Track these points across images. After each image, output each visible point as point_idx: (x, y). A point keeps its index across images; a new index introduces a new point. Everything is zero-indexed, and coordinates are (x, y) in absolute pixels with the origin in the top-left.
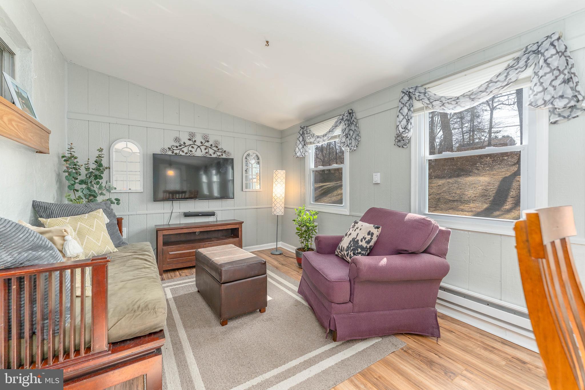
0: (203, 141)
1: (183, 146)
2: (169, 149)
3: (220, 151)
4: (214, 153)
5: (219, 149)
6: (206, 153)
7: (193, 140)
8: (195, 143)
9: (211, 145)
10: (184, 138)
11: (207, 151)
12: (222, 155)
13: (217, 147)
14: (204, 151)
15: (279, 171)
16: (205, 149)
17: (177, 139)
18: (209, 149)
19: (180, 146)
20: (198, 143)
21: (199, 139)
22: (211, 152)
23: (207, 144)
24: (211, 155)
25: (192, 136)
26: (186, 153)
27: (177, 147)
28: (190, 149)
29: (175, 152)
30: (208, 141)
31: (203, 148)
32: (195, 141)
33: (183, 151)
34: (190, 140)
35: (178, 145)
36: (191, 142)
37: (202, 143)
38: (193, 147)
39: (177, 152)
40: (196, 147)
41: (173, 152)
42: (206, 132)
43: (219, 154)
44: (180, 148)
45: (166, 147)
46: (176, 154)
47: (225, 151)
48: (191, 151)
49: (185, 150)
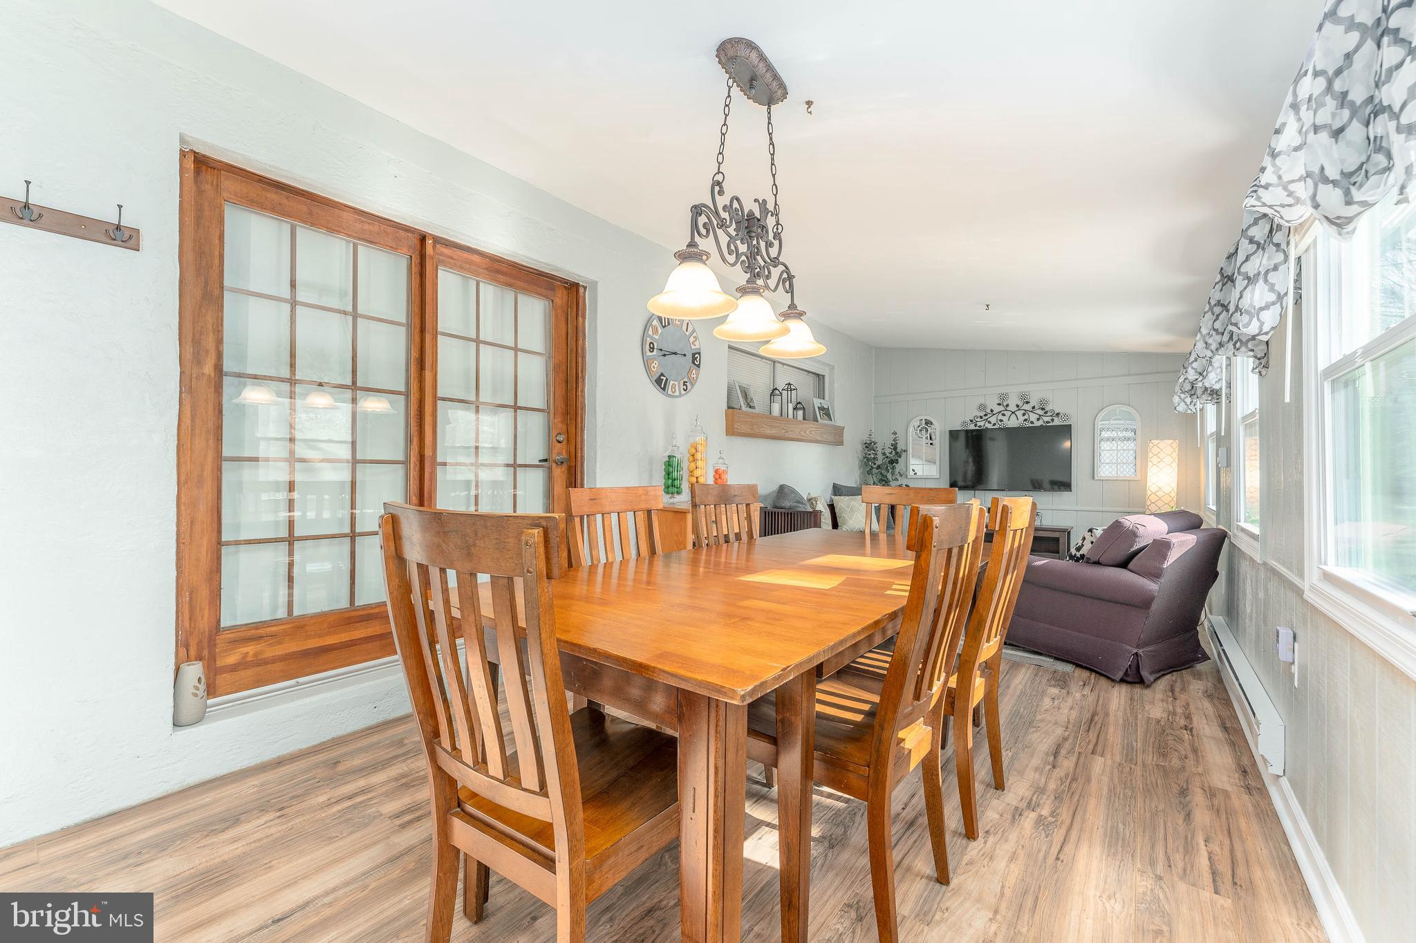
0: (1020, 404)
1: (989, 416)
2: (971, 421)
3: (1049, 414)
4: (1038, 419)
5: (1046, 413)
6: (1025, 420)
7: (1005, 404)
8: (1008, 409)
9: (1034, 408)
10: (992, 404)
11: (1026, 417)
12: (1053, 420)
13: (1043, 409)
14: (1021, 418)
15: (1155, 442)
16: (1024, 415)
17: (982, 407)
18: (1030, 414)
19: (986, 415)
20: (1012, 408)
21: (1013, 402)
22: (1033, 417)
23: (1027, 407)
24: (1032, 423)
25: (1003, 397)
26: (994, 425)
27: (981, 417)
28: (1000, 417)
29: (979, 424)
30: (1027, 403)
31: (1019, 413)
32: (1007, 405)
33: (990, 422)
34: (999, 404)
35: (982, 414)
36: (1001, 408)
37: (1018, 406)
38: (1004, 415)
39: (982, 424)
40: (1008, 414)
41: (976, 425)
42: (1025, 389)
43: (1046, 419)
44: (987, 417)
45: (968, 420)
46: (980, 426)
47: (1058, 414)
48: (1001, 421)
49: (993, 420)
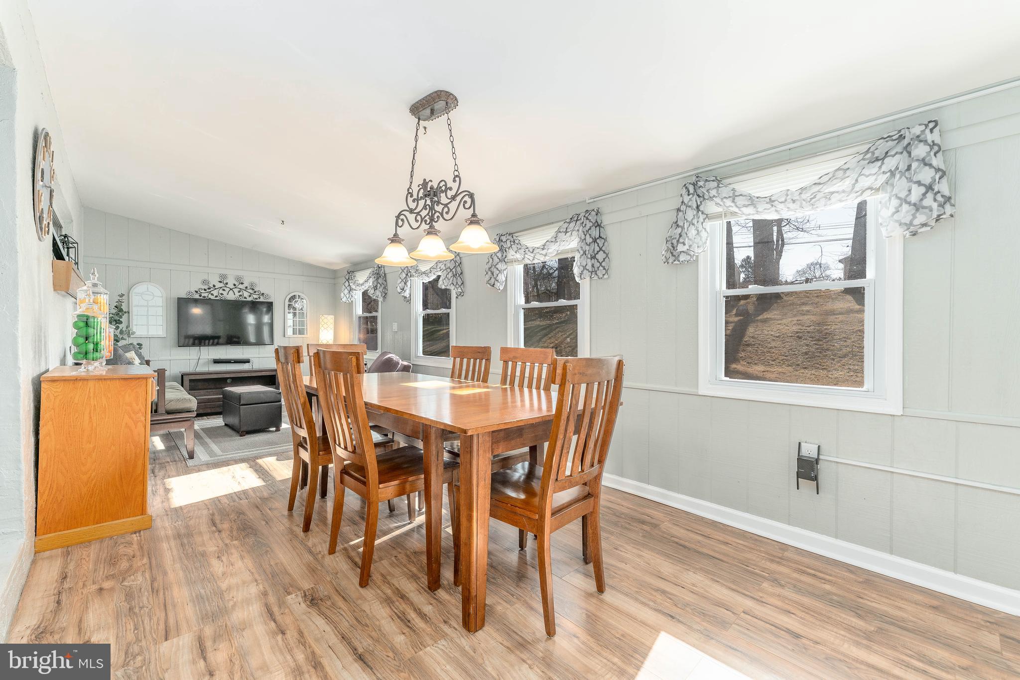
0: (237, 283)
1: (212, 289)
2: (196, 292)
3: (257, 293)
4: (250, 296)
5: (255, 292)
6: (240, 296)
7: (225, 282)
8: (227, 286)
9: (246, 288)
10: (214, 281)
11: (241, 293)
12: (259, 298)
13: (253, 289)
14: (237, 294)
15: (326, 316)
16: (239, 292)
17: (205, 282)
18: (244, 291)
19: (209, 289)
20: (231, 285)
21: (231, 282)
22: (246, 294)
23: (241, 286)
24: (245, 298)
25: (223, 278)
26: (216, 297)
27: (205, 290)
28: (221, 291)
29: (203, 295)
30: (242, 283)
31: (236, 290)
32: (227, 284)
33: (212, 295)
34: (220, 282)
35: (206, 287)
36: (221, 285)
37: (235, 285)
38: (224, 290)
39: (206, 295)
40: (227, 290)
41: (200, 296)
42: (240, 273)
43: (255, 296)
44: (209, 290)
45: (193, 290)
46: (204, 297)
47: (263, 294)
48: (222, 294)
49: (215, 293)
